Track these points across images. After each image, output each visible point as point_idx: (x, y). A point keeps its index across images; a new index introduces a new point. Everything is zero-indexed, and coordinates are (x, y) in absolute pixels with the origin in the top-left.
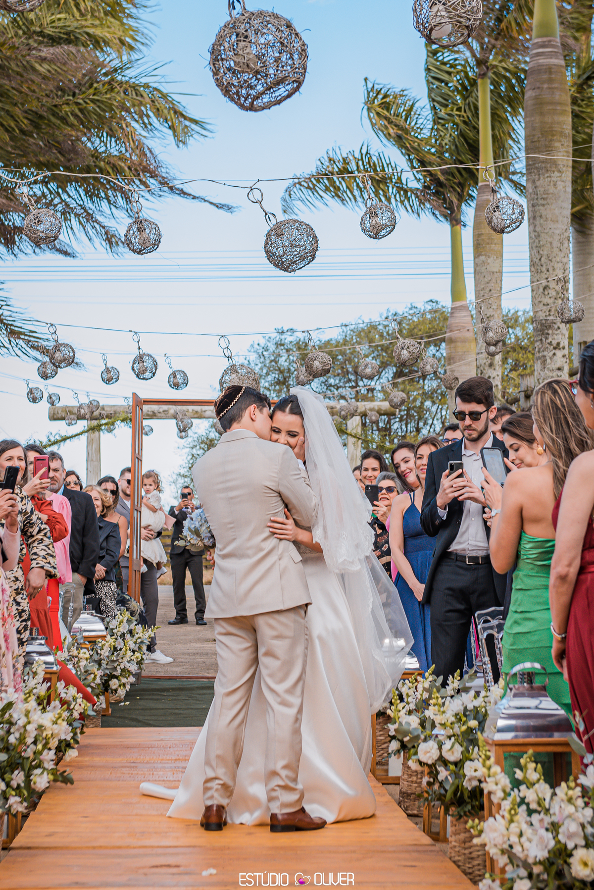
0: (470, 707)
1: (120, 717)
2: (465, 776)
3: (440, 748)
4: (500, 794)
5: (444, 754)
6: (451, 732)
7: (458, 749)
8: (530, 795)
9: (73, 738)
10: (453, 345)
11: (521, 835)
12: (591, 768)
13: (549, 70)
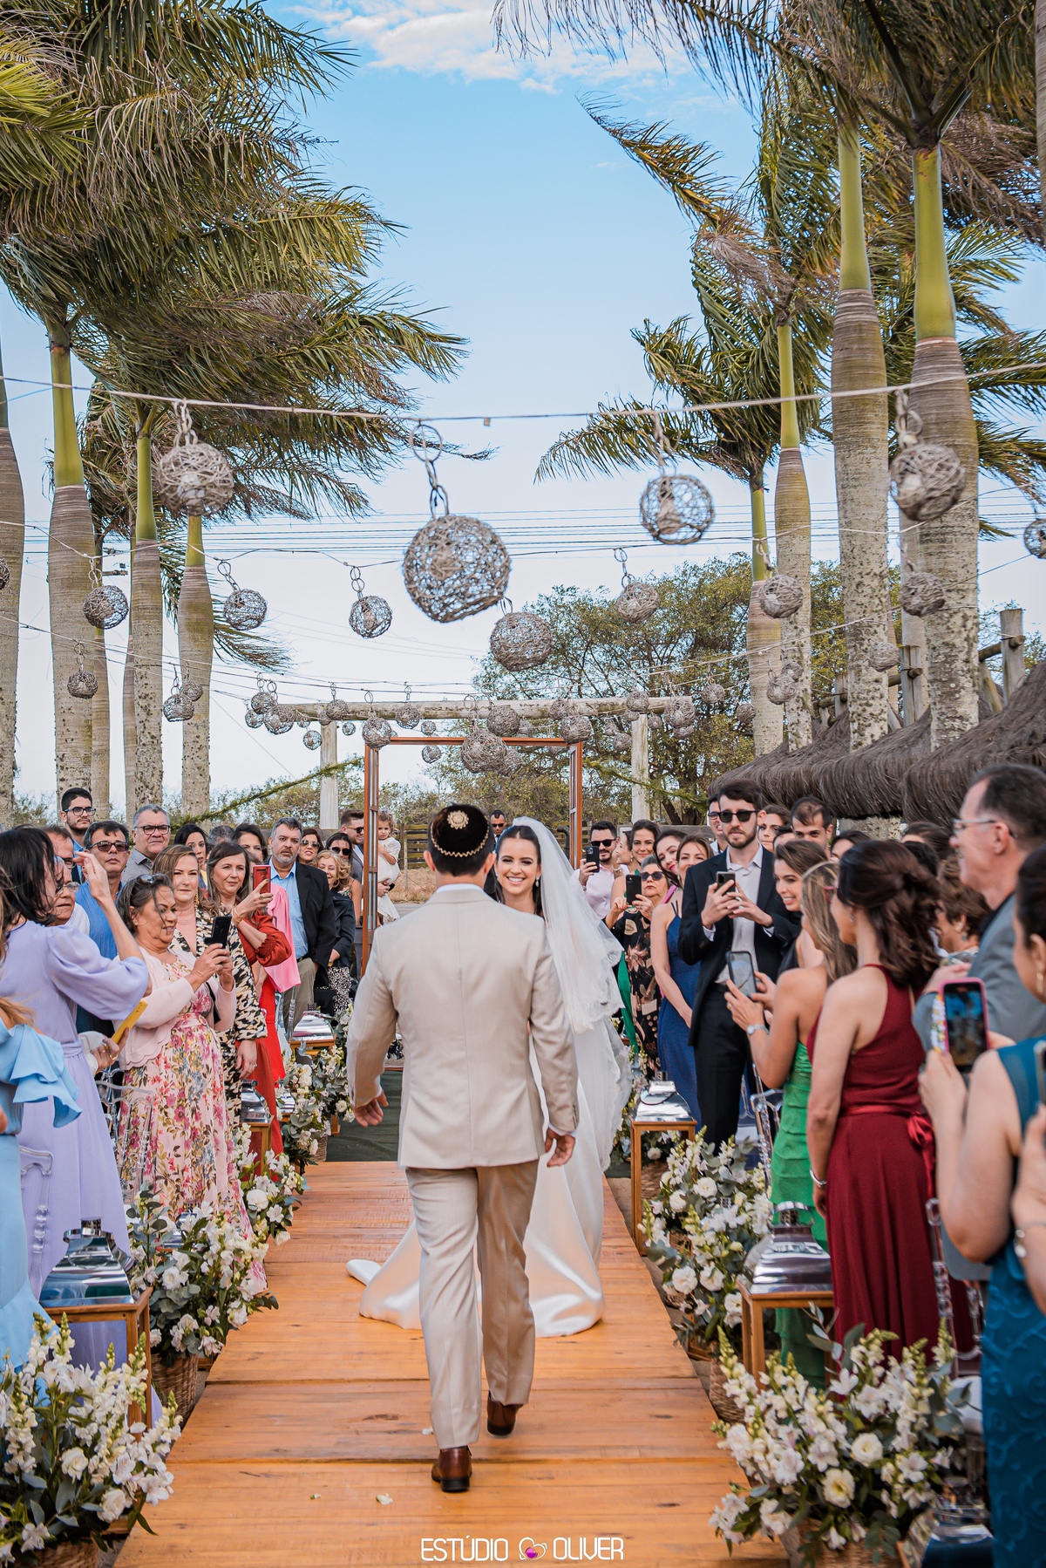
0: (733, 1224)
1: (350, 1139)
2: (725, 1311)
3: (698, 1276)
4: (745, 1398)
5: (702, 1282)
6: (711, 1256)
7: (719, 1276)
9: (284, 1219)
10: (756, 632)
11: (767, 1451)
12: (844, 1373)
13: (859, 328)
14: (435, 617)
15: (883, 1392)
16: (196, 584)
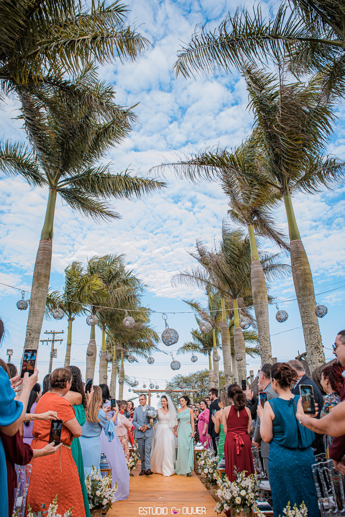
2: (213, 476)
3: (208, 470)
6: (211, 467)
7: (212, 470)
8: (226, 484)
11: (225, 493)
12: (239, 478)
13: (225, 327)
14: (167, 345)
15: (245, 482)
16: (122, 369)
